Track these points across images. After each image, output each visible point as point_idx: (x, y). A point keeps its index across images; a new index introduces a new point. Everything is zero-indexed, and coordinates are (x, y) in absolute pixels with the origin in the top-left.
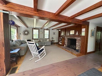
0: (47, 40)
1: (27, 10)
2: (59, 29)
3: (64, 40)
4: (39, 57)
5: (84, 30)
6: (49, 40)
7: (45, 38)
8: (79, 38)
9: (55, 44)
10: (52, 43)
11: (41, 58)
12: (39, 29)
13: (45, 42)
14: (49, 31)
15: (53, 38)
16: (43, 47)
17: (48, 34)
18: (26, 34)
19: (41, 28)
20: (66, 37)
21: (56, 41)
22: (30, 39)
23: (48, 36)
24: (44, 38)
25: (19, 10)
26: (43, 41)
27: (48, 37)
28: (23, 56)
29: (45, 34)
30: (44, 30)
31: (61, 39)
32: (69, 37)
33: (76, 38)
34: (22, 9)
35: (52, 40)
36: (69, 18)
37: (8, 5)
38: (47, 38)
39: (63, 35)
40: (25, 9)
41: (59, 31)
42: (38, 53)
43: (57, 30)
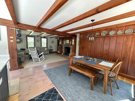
0: (44, 49)
1: (31, 28)
2: (58, 38)
3: (62, 48)
4: (39, 60)
5: (73, 40)
6: (47, 49)
7: (43, 47)
8: (72, 47)
9: (54, 53)
10: (51, 52)
11: (41, 61)
12: (35, 37)
13: (42, 50)
14: (47, 40)
15: (51, 47)
16: (42, 53)
17: (46, 42)
18: (19, 42)
19: (37, 36)
20: (63, 46)
21: (55, 50)
22: (24, 48)
23: (46, 44)
24: (41, 46)
25: (26, 28)
26: (41, 50)
27: (46, 46)
28: (23, 62)
29: (42, 42)
30: (41, 37)
31: (60, 47)
32: (65, 46)
33: (70, 46)
34: (28, 27)
35: (51, 49)
36: (61, 32)
37: (19, 25)
38: (44, 46)
39: (61, 44)
40: (30, 27)
41: (58, 40)
42: (38, 57)
43: (56, 38)
